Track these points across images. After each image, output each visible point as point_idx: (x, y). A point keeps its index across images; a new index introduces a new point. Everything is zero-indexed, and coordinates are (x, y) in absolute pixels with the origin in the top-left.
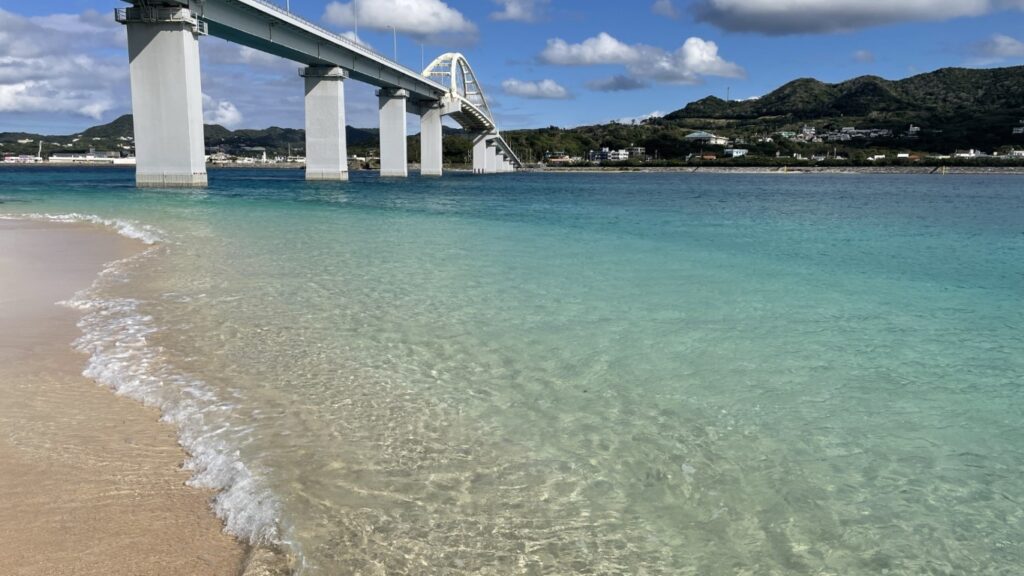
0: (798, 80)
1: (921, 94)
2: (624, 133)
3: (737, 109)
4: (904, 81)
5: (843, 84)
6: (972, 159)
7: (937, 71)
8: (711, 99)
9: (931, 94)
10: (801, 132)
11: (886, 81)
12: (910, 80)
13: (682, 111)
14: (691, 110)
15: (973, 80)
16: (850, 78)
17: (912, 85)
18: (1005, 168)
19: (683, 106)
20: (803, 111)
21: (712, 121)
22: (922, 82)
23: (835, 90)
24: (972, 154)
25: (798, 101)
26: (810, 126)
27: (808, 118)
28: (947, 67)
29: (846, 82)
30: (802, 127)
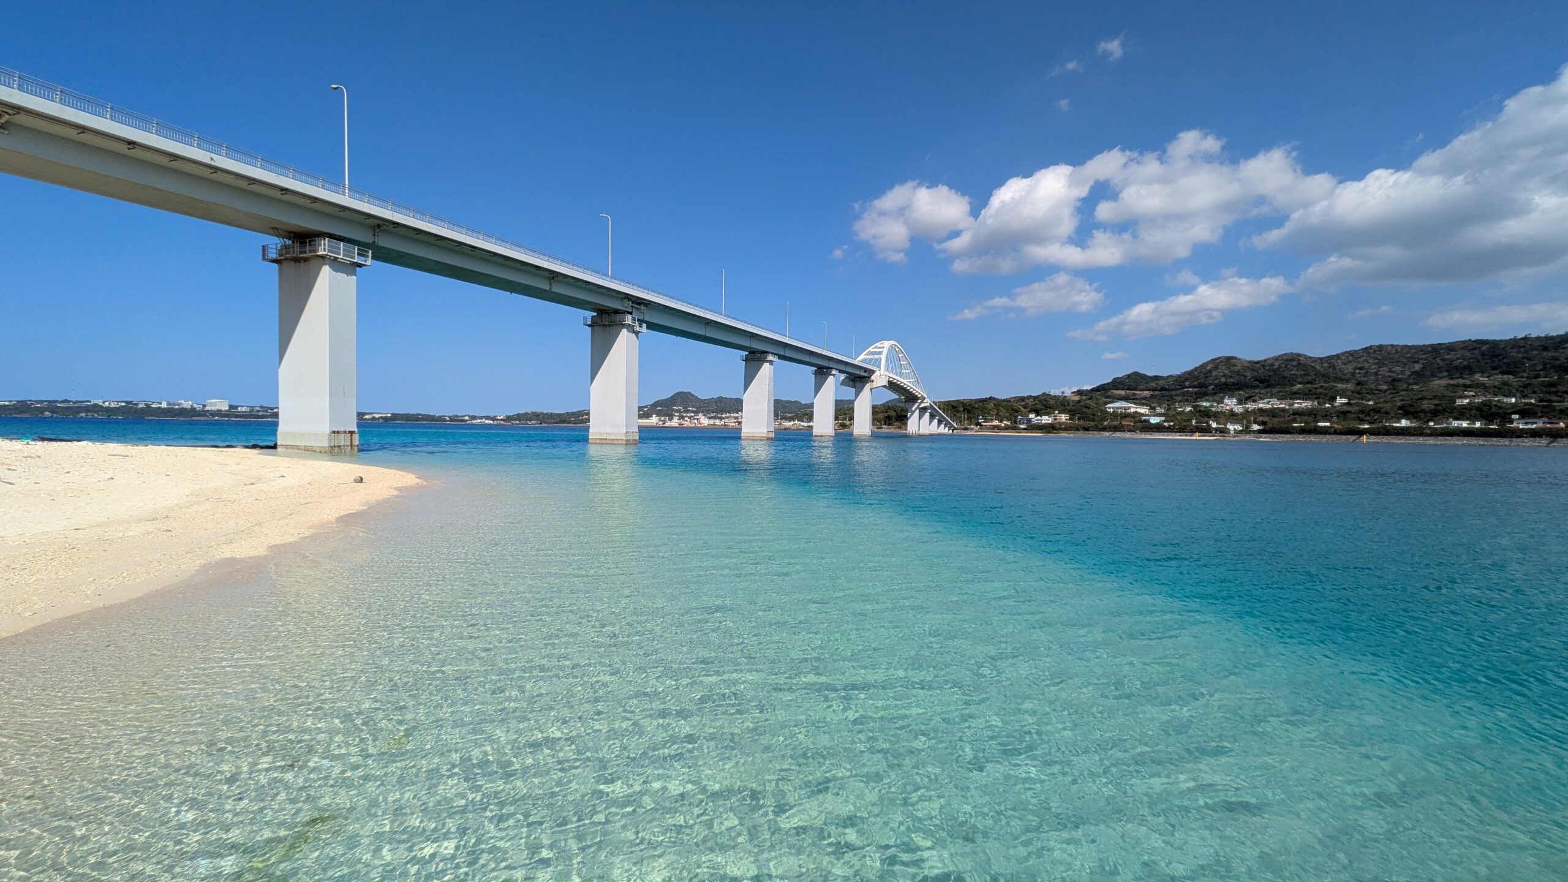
0: (1220, 358)
1: (1350, 368)
2: (1052, 402)
3: (1161, 383)
4: (1330, 358)
5: (1265, 361)
6: (1402, 429)
7: (1366, 348)
8: (1136, 374)
9: (1360, 369)
10: (1222, 403)
11: (1311, 358)
12: (1338, 356)
13: (1108, 384)
14: (1117, 383)
15: (1409, 355)
16: (1272, 356)
17: (1340, 361)
18: (1440, 438)
19: (1110, 381)
20: (1226, 384)
21: (1138, 392)
22: (1351, 358)
23: (1258, 365)
24: (1404, 423)
25: (1221, 375)
26: (1231, 397)
27: (1230, 390)
28: (1377, 344)
29: (1269, 359)
30: (1223, 398)
